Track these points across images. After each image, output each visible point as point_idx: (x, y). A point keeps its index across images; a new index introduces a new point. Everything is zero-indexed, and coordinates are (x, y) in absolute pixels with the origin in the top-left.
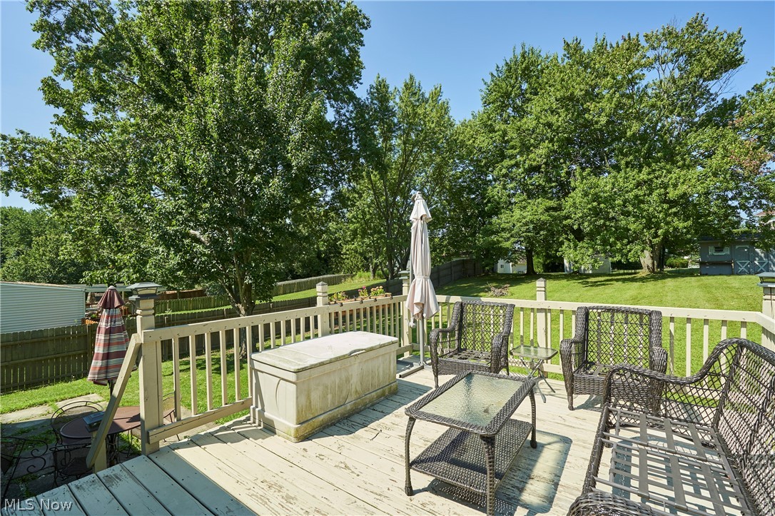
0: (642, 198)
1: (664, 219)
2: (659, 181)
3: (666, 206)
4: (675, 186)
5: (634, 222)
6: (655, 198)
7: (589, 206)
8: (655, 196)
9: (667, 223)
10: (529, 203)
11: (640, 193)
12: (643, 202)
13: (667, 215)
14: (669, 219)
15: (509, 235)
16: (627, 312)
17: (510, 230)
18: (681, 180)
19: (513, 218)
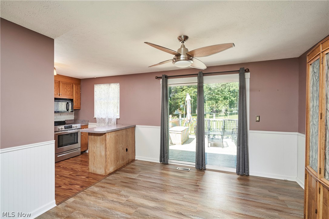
0: (223, 90)
1: (229, 97)
2: (228, 85)
3: (229, 93)
4: (232, 87)
5: (221, 97)
6: (227, 90)
7: (208, 92)
8: (226, 90)
9: (230, 98)
10: (188, 89)
11: (223, 88)
12: (223, 91)
13: (230, 96)
14: (230, 97)
15: (181, 100)
16: (232, 120)
17: (181, 99)
18: (234, 85)
19: (183, 94)
